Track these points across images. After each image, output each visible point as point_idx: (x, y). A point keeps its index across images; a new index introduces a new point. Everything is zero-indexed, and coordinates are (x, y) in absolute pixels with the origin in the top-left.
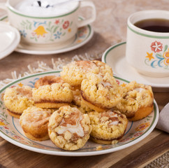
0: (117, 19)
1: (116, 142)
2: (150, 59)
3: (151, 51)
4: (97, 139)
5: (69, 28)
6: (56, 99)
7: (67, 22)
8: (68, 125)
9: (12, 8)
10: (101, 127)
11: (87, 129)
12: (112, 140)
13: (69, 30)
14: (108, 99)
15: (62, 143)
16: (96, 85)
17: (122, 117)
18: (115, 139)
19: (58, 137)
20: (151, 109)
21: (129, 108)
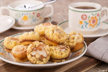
0: (64, 16)
1: (65, 60)
2: (81, 24)
3: (81, 20)
4: (54, 59)
5: (40, 17)
6: (31, 39)
7: (39, 14)
8: (38, 51)
9: (11, 8)
10: (56, 52)
11: (48, 52)
12: (62, 59)
13: (40, 18)
14: (59, 38)
15: (35, 60)
16: (53, 31)
17: (67, 47)
18: (64, 59)
19: (32, 57)
20: (83, 45)
21: (71, 44)
